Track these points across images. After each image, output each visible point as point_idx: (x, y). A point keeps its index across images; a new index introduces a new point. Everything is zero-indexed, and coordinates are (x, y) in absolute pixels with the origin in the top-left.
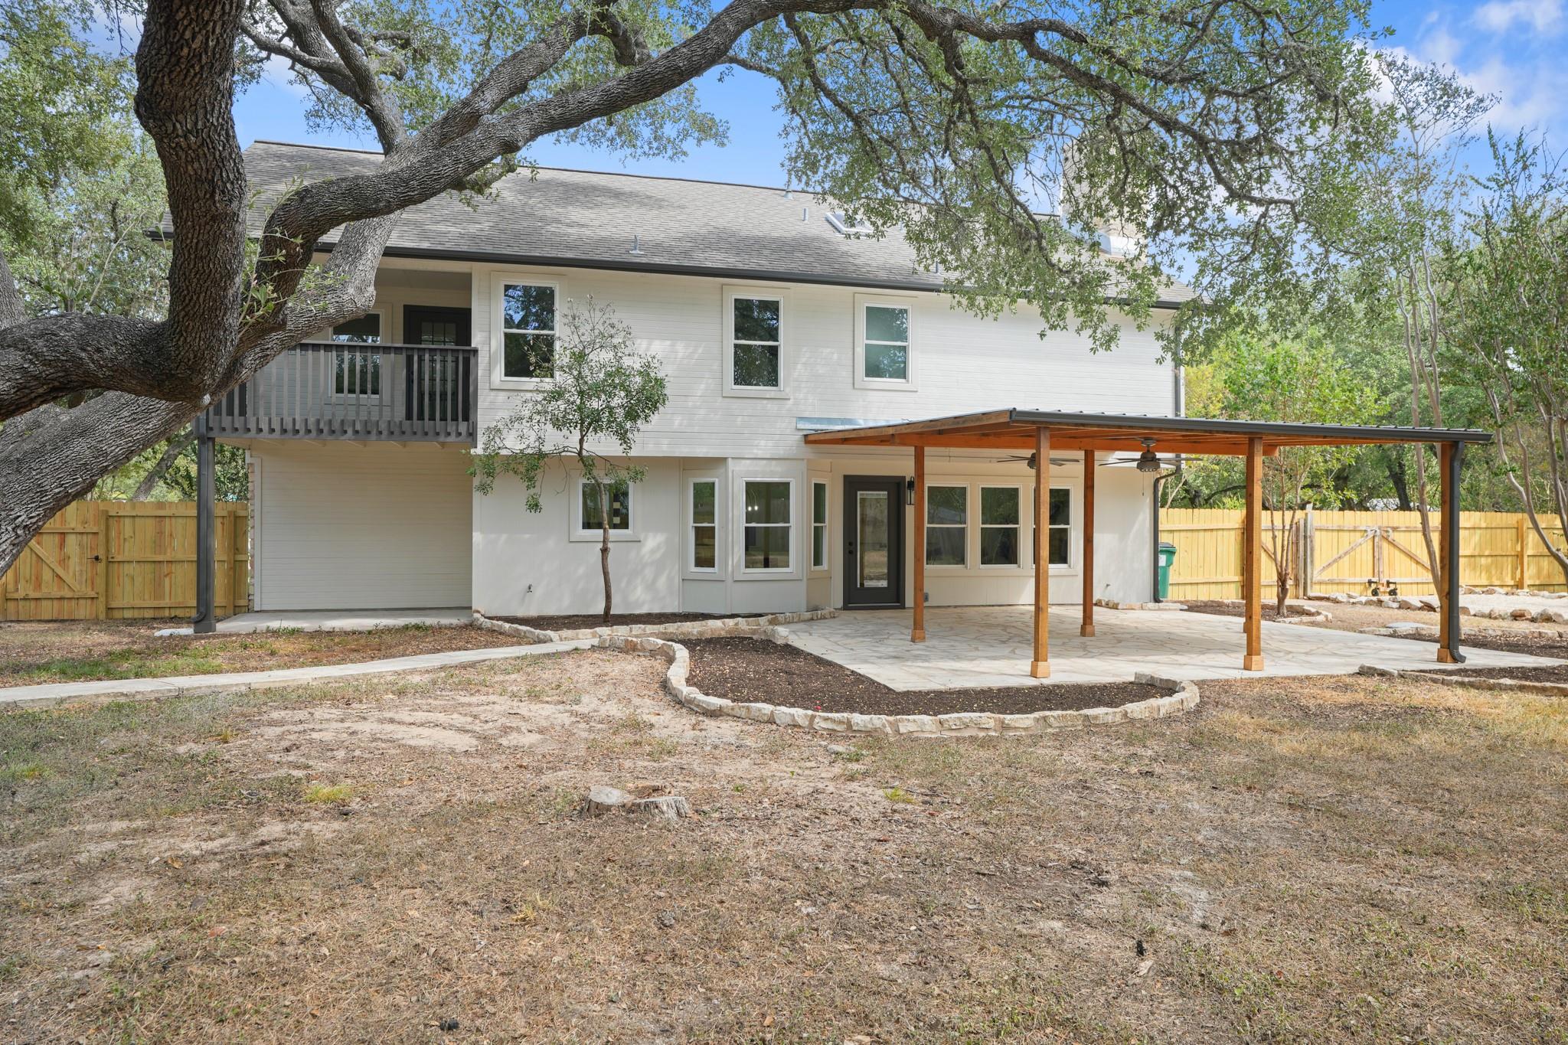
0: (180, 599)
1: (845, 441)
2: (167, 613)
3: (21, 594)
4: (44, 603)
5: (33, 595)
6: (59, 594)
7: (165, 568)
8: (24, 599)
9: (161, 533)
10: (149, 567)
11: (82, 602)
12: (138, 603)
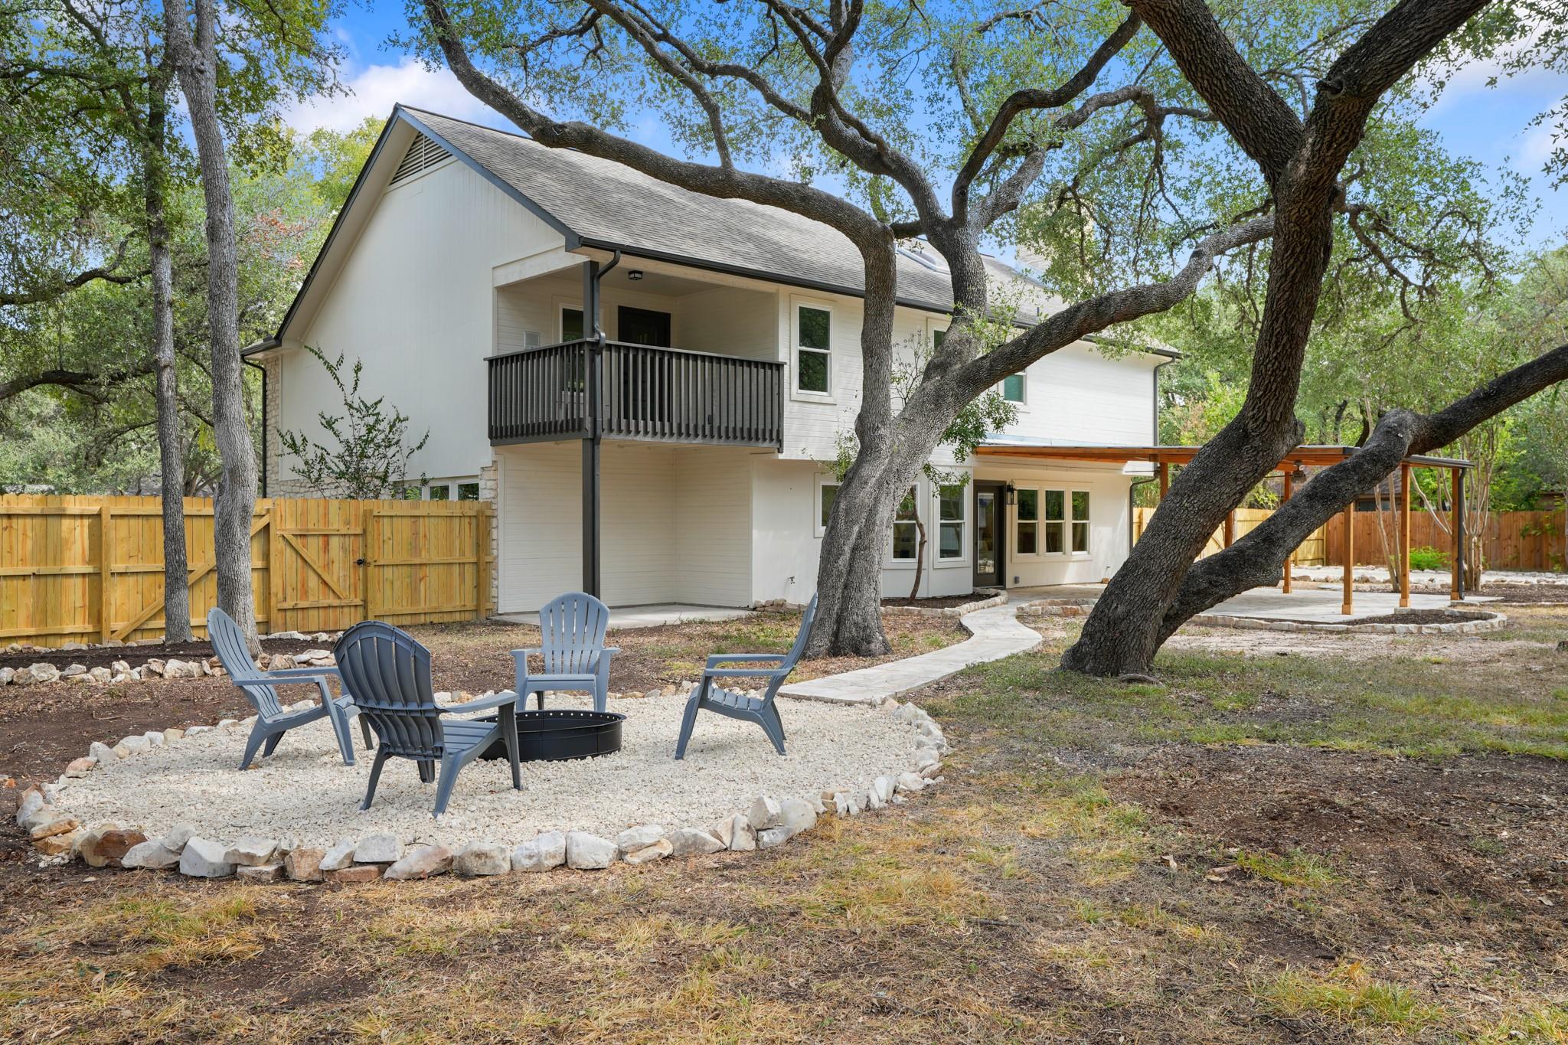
0: (434, 605)
1: (994, 453)
2: (422, 619)
3: (289, 604)
4: (311, 612)
5: (302, 604)
6: (326, 603)
7: (421, 573)
8: (293, 609)
9: (416, 534)
10: (405, 570)
11: (346, 610)
12: (398, 610)
